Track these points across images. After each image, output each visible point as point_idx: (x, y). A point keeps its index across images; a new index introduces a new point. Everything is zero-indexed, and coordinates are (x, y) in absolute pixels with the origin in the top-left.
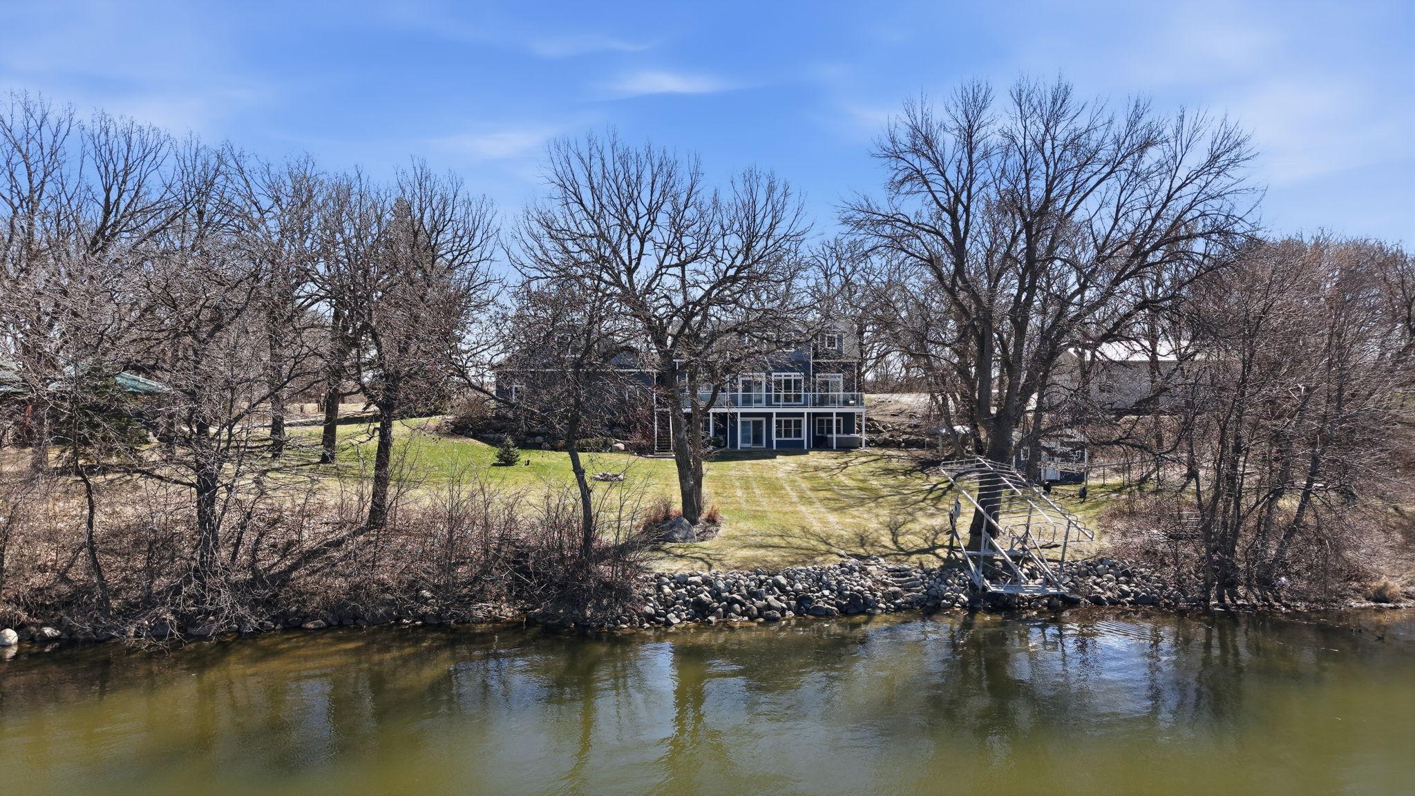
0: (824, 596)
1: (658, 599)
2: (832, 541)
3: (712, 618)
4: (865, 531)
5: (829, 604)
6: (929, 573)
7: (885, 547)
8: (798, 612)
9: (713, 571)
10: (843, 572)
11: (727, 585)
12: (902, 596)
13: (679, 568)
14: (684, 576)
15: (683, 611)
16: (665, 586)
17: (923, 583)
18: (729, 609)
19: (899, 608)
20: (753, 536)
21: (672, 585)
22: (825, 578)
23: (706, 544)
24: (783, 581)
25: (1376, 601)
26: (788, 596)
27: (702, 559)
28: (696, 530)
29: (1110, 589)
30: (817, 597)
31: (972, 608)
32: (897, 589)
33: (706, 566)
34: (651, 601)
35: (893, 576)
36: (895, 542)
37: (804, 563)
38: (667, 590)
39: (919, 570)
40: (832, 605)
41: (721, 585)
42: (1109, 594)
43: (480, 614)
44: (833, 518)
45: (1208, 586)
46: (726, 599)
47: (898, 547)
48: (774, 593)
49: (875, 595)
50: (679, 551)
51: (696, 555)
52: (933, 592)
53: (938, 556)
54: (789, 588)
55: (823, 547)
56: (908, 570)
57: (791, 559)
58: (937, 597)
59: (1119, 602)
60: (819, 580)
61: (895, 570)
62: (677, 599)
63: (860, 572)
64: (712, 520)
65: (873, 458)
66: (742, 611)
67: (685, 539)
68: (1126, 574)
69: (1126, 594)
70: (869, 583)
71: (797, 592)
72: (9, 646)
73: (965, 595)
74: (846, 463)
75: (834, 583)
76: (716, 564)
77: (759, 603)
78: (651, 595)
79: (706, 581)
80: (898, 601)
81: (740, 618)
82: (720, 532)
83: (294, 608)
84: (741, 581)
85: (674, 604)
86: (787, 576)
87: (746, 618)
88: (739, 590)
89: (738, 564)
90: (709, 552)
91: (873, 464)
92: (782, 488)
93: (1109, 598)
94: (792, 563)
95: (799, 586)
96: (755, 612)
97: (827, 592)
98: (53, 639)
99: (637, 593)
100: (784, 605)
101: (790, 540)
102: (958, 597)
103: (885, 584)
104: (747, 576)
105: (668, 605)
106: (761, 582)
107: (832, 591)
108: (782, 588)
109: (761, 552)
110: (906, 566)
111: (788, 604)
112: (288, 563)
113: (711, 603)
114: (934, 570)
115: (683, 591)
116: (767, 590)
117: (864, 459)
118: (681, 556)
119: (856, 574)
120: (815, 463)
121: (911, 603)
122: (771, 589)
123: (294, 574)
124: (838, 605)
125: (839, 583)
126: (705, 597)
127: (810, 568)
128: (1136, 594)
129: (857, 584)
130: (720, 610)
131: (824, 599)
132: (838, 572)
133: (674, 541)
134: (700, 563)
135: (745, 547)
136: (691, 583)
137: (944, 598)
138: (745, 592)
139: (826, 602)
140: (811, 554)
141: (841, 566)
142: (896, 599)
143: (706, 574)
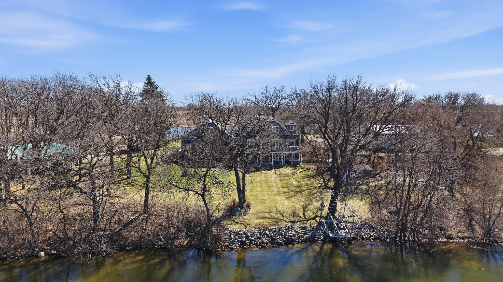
0: (280, 238)
1: (230, 240)
2: (284, 215)
3: (246, 247)
4: (295, 209)
5: (281, 241)
6: (312, 228)
7: (300, 217)
8: (272, 244)
9: (247, 229)
10: (286, 229)
11: (251, 235)
12: (303, 237)
13: (236, 228)
14: (238, 232)
15: (237, 244)
16: (232, 236)
17: (310, 232)
18: (251, 243)
19: (302, 241)
20: (260, 213)
21: (234, 235)
22: (280, 231)
23: (245, 217)
24: (267, 232)
25: (448, 239)
26: (269, 238)
27: (244, 224)
28: (243, 211)
29: (367, 234)
30: (278, 238)
31: (324, 242)
32: (302, 234)
33: (245, 227)
34: (227, 241)
35: (302, 229)
36: (304, 215)
37: (275, 225)
38: (232, 237)
39: (310, 227)
40: (282, 241)
41: (249, 235)
42: (366, 236)
43: (177, 244)
44: (286, 202)
45: (397, 233)
46: (250, 240)
47: (305, 217)
48: (265, 237)
49: (295, 237)
50: (237, 221)
51: (242, 222)
52: (313, 235)
53: (316, 220)
54: (269, 235)
55: (281, 218)
56: (306, 227)
57: (271, 224)
58: (314, 237)
59: (369, 239)
60: (279, 232)
61: (302, 227)
62: (235, 240)
63: (291, 229)
64: (248, 206)
65: (304, 169)
66: (255, 243)
67: (239, 215)
68: (373, 228)
69: (371, 236)
70: (294, 233)
71: (272, 236)
72: (42, 257)
73: (323, 236)
74: (295, 172)
75: (283, 233)
76: (248, 226)
77: (261, 241)
78: (227, 239)
79: (245, 233)
80: (302, 239)
81: (254, 246)
82: (250, 211)
83: (123, 243)
84: (255, 233)
85: (234, 241)
86: (269, 231)
87: (256, 246)
88: (254, 236)
89: (254, 226)
90: (246, 221)
91: (304, 173)
92: (272, 187)
93: (366, 238)
94: (271, 225)
95: (272, 235)
96: (259, 244)
97: (281, 236)
98: (54, 254)
99: (223, 238)
100: (267, 241)
101: (272, 214)
102: (320, 237)
103: (299, 233)
104: (257, 231)
105: (232, 242)
106: (261, 233)
107: (282, 236)
108: (267, 235)
109: (262, 220)
110: (306, 226)
111: (269, 241)
112: (120, 227)
113: (246, 241)
114: (314, 227)
115: (237, 237)
116: (263, 236)
117: (301, 170)
118: (237, 223)
119: (290, 229)
120: (285, 173)
121: (306, 239)
122: (264, 236)
123: (122, 231)
124: (284, 241)
125: (285, 233)
126: (244, 239)
127: (276, 227)
128: (375, 236)
129: (290, 233)
130: (248, 243)
131: (280, 239)
132: (285, 229)
133: (236, 216)
134: (243, 226)
135: (257, 218)
136: (240, 234)
137: (316, 238)
138: (256, 236)
139: (280, 240)
140: (277, 221)
141: (286, 226)
142: (302, 238)
143: (244, 230)
